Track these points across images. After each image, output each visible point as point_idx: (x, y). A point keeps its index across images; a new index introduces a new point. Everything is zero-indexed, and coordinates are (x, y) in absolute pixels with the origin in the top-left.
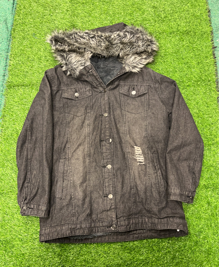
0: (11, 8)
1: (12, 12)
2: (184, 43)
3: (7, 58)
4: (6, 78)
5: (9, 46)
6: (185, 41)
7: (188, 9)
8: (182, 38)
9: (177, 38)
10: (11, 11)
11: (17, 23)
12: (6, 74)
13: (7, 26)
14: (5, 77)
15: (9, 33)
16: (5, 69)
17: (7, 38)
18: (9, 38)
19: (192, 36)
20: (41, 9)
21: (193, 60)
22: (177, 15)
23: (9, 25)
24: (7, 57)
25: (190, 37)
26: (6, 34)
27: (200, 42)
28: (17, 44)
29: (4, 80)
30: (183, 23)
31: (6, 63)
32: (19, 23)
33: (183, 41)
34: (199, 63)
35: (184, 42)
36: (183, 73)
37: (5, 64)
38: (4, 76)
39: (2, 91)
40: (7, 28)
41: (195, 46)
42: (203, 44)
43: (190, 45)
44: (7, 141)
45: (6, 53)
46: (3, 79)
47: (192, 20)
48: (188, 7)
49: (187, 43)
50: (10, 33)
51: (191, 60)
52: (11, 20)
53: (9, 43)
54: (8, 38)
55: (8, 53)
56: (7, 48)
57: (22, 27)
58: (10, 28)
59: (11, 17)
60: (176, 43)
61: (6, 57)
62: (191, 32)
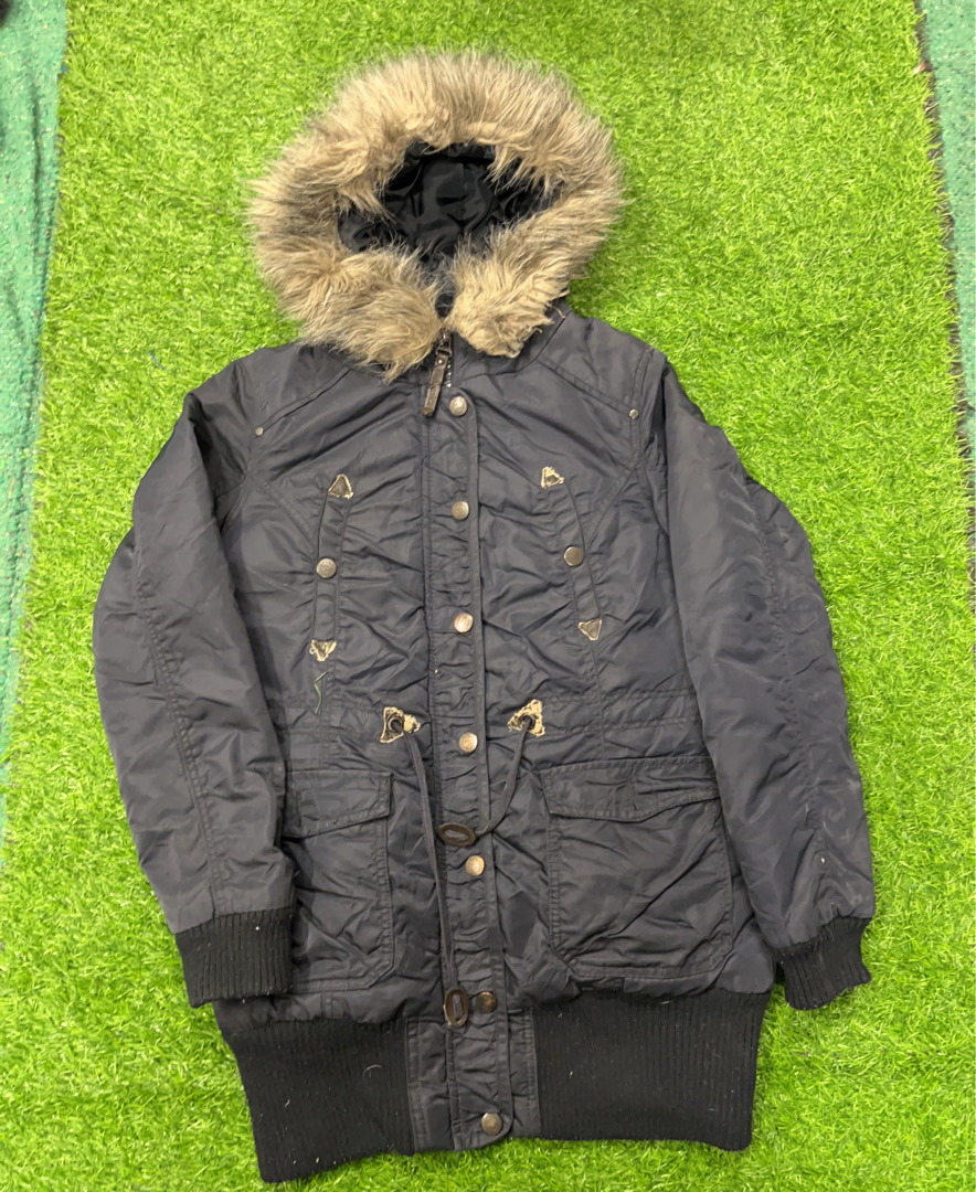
0: (28, 224)
1: (36, 241)
2: (828, 384)
3: (23, 475)
4: (23, 568)
5: (29, 416)
6: (830, 371)
7: (848, 210)
8: (817, 359)
9: (796, 359)
10: (31, 240)
11: (65, 296)
12: (20, 548)
13: (16, 311)
14: (20, 564)
15: (29, 352)
16: (17, 524)
17: (17, 376)
18: (30, 375)
19: (862, 349)
20: (170, 226)
21: (865, 466)
22: (795, 244)
23: (27, 308)
24: (24, 469)
25: (856, 352)
26: (16, 358)
27: (900, 375)
28: (68, 398)
29: (13, 576)
30: (826, 282)
31: (18, 499)
32: (71, 296)
33: (824, 370)
34: (892, 477)
35: (826, 380)
36: (823, 528)
37: (14, 503)
38: (14, 559)
39: (7, 634)
40: (18, 323)
41: (875, 395)
42: (914, 388)
43: (857, 390)
44: (39, 869)
45: (18, 452)
46: (10, 573)
47: (865, 264)
48: (850, 199)
49: (843, 384)
50: (32, 348)
51: (858, 465)
52: (35, 282)
53: (30, 401)
54: (24, 377)
55: (26, 450)
56: (23, 423)
57: (91, 317)
58: (29, 326)
59: (30, 268)
60: (792, 385)
61: (18, 468)
62: (857, 329)
